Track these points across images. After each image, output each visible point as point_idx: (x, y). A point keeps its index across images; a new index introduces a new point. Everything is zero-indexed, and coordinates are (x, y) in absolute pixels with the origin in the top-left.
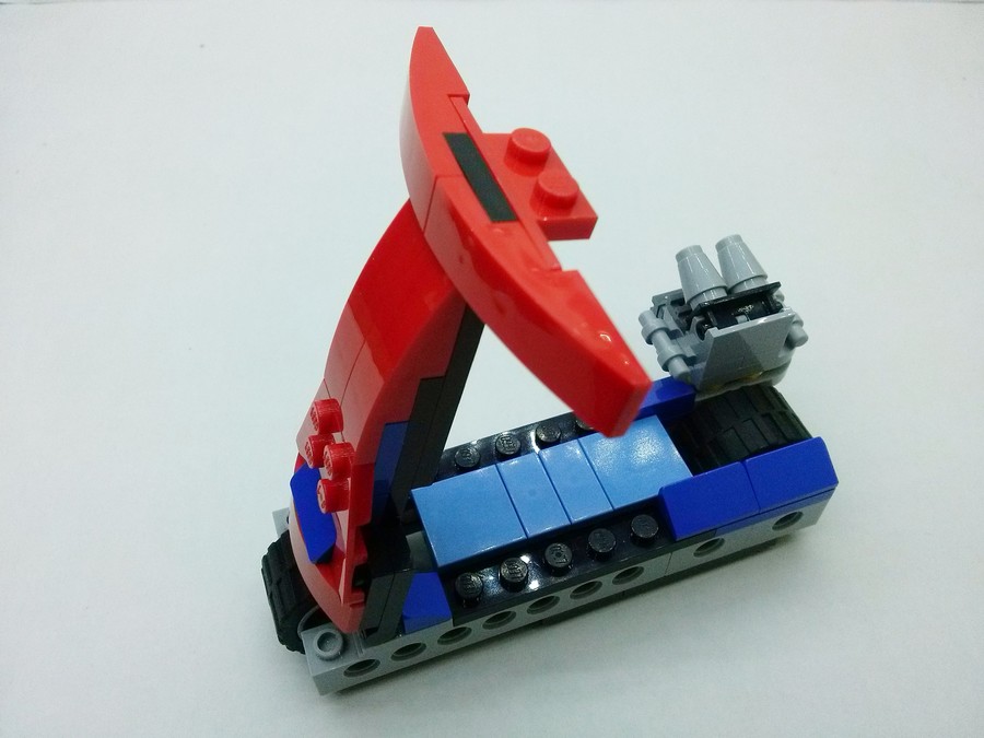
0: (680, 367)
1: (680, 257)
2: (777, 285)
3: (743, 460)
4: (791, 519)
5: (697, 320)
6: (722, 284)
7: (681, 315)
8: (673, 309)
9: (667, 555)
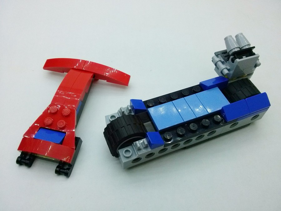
0: (226, 72)
1: (226, 39)
2: (254, 47)
3: (245, 99)
4: (256, 117)
5: (232, 57)
6: (239, 46)
7: (226, 56)
8: (223, 55)
9: (223, 127)
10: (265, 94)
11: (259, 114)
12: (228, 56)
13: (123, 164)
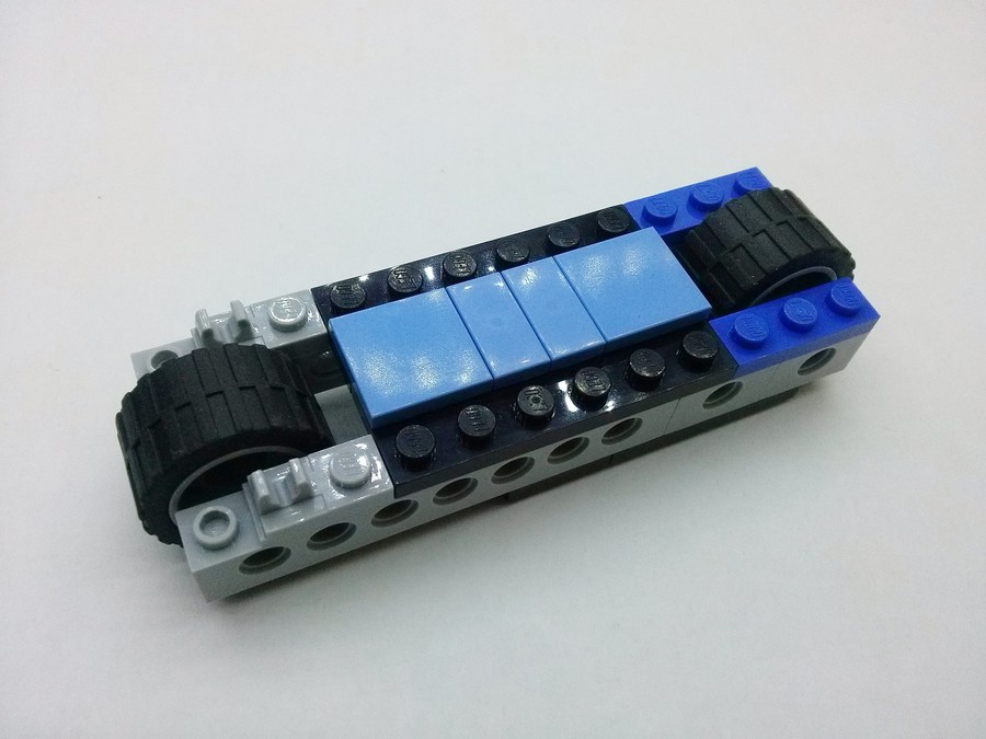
4: (820, 360)
9: (674, 403)
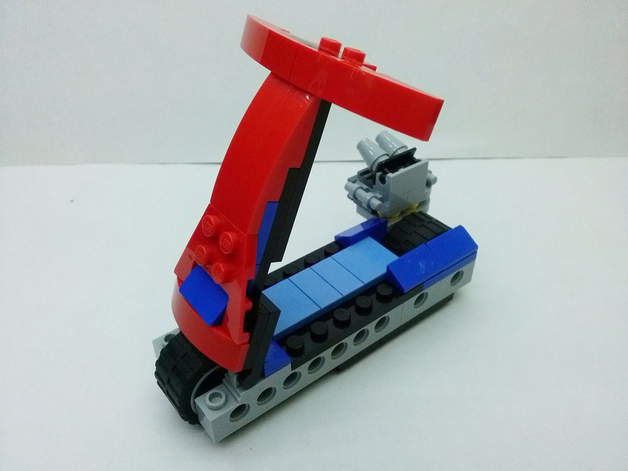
1: (359, 146)
2: (414, 150)
3: (425, 243)
5: (378, 174)
6: (385, 152)
7: (369, 178)
8: (362, 178)
9: (401, 306)
10: (460, 229)
11: (460, 270)
12: (373, 178)
13: (211, 425)
